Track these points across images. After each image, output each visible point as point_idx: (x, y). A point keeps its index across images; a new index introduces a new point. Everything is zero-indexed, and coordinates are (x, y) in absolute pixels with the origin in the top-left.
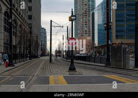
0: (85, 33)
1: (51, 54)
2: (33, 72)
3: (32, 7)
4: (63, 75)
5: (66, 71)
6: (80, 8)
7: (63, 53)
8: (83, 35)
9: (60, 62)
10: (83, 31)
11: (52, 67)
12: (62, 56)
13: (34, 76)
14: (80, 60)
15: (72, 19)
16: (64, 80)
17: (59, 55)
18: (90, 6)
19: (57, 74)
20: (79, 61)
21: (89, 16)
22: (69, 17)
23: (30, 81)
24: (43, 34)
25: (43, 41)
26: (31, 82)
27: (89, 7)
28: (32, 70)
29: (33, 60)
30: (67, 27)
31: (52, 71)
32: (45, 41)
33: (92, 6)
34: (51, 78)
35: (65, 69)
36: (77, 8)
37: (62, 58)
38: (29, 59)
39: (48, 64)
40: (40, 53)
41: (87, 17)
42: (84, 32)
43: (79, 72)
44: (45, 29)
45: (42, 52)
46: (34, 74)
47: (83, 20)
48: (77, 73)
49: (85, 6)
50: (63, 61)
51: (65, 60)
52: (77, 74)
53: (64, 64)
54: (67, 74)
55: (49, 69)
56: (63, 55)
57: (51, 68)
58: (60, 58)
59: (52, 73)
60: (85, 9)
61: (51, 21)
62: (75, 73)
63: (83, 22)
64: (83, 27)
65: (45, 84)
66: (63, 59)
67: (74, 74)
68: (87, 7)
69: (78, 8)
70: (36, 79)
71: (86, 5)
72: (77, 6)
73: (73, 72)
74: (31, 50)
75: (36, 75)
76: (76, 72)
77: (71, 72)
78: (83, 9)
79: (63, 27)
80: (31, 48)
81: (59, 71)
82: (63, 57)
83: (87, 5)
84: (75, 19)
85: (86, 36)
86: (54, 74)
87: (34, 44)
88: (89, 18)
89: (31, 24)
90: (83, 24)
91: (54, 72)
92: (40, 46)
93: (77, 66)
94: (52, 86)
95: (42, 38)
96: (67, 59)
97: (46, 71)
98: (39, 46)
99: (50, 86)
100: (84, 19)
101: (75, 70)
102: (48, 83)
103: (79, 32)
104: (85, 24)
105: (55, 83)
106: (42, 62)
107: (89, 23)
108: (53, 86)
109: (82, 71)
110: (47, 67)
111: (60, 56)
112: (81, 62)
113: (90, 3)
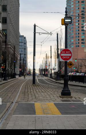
0: (82, 43)
1: (35, 72)
2: (11, 97)
3: (8, 6)
4: (54, 102)
5: (57, 97)
6: (75, 6)
7: (51, 71)
8: (79, 46)
9: (47, 83)
10: (79, 40)
11: (37, 91)
12: (49, 76)
13: (12, 103)
14: (76, 81)
15: (66, 23)
16: (56, 109)
17: (45, 73)
19: (44, 100)
20: (74, 83)
22: (62, 19)
23: (7, 110)
24: (23, 44)
25: (22, 54)
26: (9, 111)
28: (9, 95)
29: (9, 80)
30: (57, 34)
31: (37, 95)
32: (25, 55)
34: (38, 105)
35: (56, 93)
36: (70, 6)
37: (49, 78)
38: (4, 80)
39: (31, 87)
40: (18, 70)
42: (81, 41)
43: (75, 98)
44: (25, 38)
45: (21, 70)
46: (13, 100)
48: (73, 99)
49: (82, 3)
50: (51, 82)
51: (54, 80)
52: (73, 101)
53: (53, 86)
54: (59, 101)
55: (32, 93)
56: (51, 74)
57: (35, 92)
58: (46, 78)
59: (37, 99)
60: (82, 8)
61: (35, 26)
62: (70, 99)
63: (79, 27)
64: (79, 34)
65: (30, 114)
66: (51, 79)
67: (69, 101)
68: (84, 5)
69: (72, 6)
70: (16, 107)
72: (71, 3)
73: (67, 97)
74: (6, 67)
75: (15, 101)
76: (72, 97)
77: (65, 97)
78: (79, 8)
79: (51, 34)
80: (6, 65)
81: (48, 96)
82: (51, 77)
84: (70, 23)
85: (84, 48)
86: (41, 100)
87: (10, 59)
89: (6, 30)
90: (79, 30)
91: (41, 98)
92: (18, 62)
93: (72, 89)
94: (39, 117)
95: (20, 50)
96: (56, 79)
97: (29, 96)
98: (16, 62)
99: (37, 117)
100: (81, 22)
101: (70, 95)
102: (34, 112)
103: (72, 41)
104: (82, 30)
105: (44, 113)
106: (21, 83)
108: (41, 117)
109: (80, 96)
110: (29, 90)
111: (46, 75)
112: (77, 83)
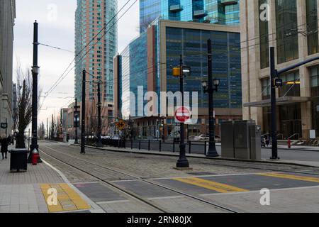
18: (108, 43)
21: (105, 62)
27: (105, 45)
33: (111, 42)
36: (81, 44)
41: (102, 63)
47: (93, 69)
60: (98, 48)
63: (93, 73)
68: (101, 44)
69: (84, 44)
71: (99, 39)
72: (82, 40)
78: (93, 48)
83: (102, 41)
88: (104, 66)
90: (93, 77)
100: (96, 66)
104: (98, 73)
107: (105, 74)
113: (108, 36)
